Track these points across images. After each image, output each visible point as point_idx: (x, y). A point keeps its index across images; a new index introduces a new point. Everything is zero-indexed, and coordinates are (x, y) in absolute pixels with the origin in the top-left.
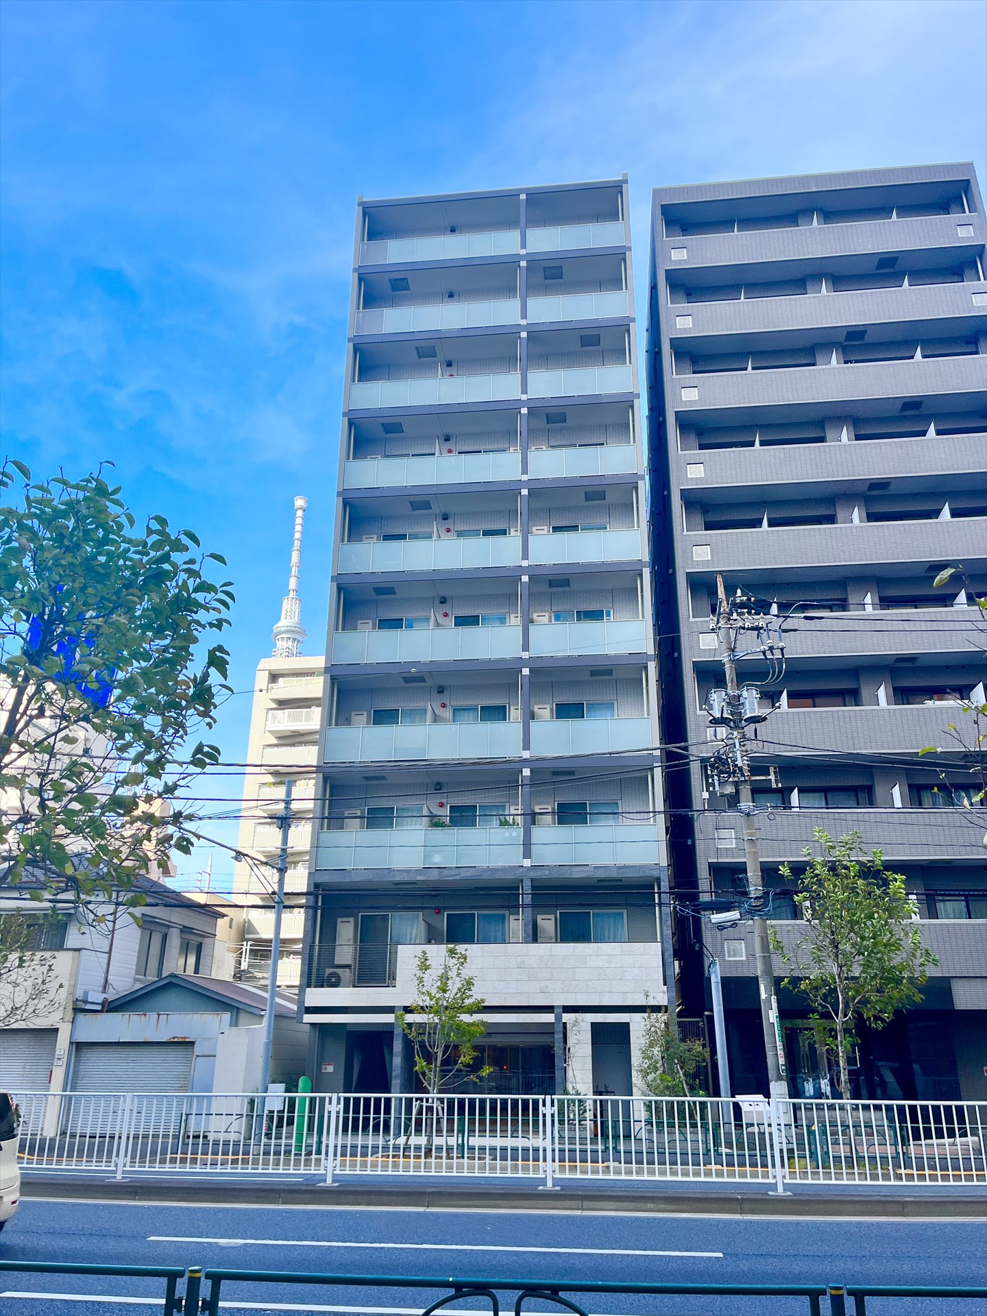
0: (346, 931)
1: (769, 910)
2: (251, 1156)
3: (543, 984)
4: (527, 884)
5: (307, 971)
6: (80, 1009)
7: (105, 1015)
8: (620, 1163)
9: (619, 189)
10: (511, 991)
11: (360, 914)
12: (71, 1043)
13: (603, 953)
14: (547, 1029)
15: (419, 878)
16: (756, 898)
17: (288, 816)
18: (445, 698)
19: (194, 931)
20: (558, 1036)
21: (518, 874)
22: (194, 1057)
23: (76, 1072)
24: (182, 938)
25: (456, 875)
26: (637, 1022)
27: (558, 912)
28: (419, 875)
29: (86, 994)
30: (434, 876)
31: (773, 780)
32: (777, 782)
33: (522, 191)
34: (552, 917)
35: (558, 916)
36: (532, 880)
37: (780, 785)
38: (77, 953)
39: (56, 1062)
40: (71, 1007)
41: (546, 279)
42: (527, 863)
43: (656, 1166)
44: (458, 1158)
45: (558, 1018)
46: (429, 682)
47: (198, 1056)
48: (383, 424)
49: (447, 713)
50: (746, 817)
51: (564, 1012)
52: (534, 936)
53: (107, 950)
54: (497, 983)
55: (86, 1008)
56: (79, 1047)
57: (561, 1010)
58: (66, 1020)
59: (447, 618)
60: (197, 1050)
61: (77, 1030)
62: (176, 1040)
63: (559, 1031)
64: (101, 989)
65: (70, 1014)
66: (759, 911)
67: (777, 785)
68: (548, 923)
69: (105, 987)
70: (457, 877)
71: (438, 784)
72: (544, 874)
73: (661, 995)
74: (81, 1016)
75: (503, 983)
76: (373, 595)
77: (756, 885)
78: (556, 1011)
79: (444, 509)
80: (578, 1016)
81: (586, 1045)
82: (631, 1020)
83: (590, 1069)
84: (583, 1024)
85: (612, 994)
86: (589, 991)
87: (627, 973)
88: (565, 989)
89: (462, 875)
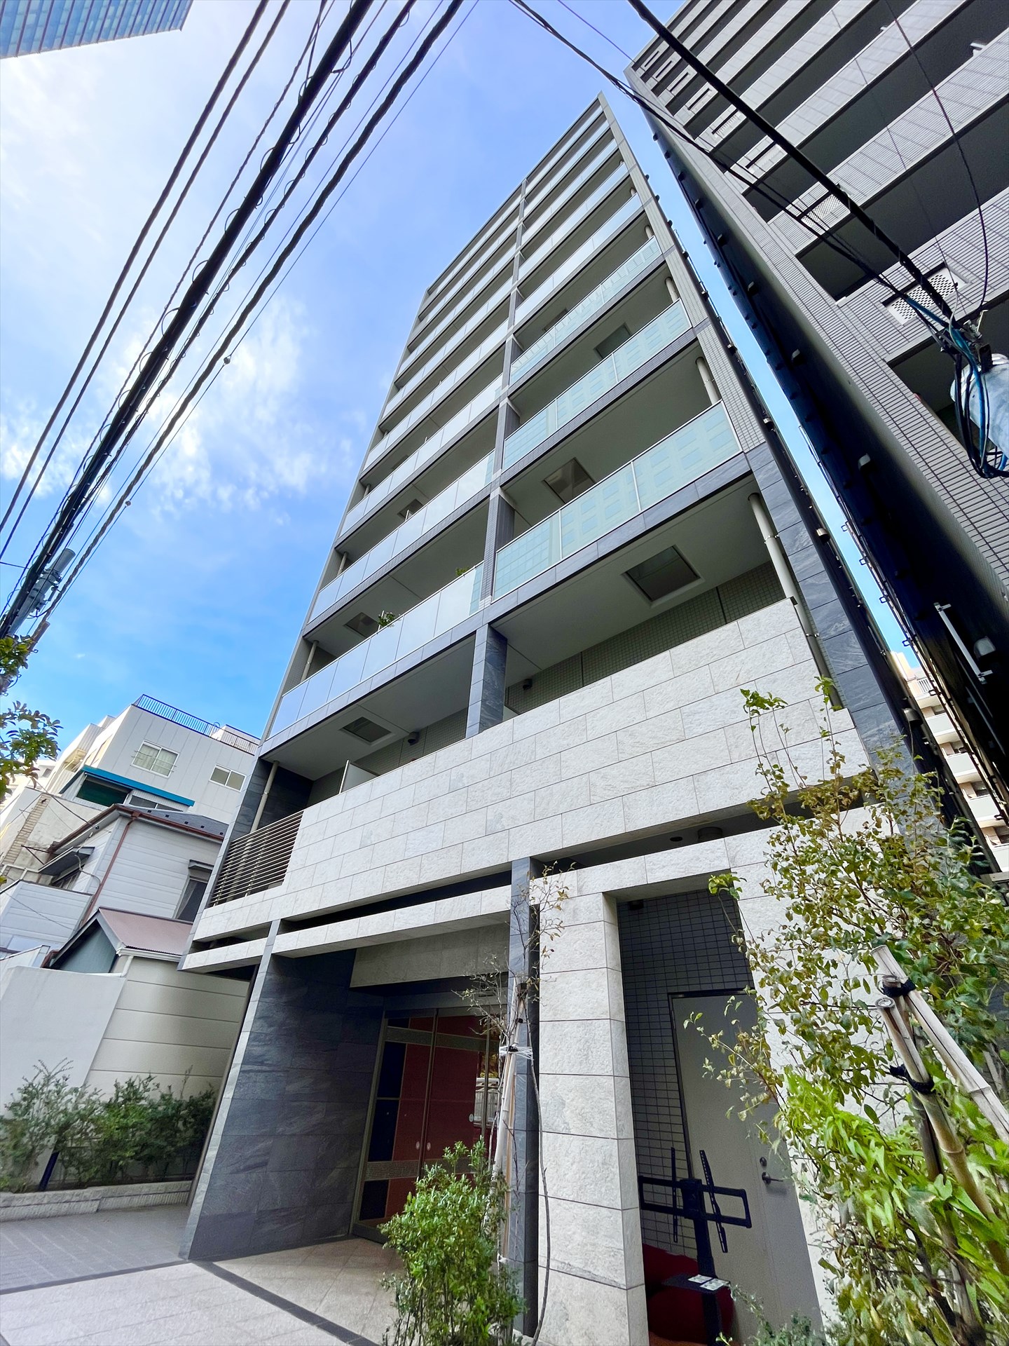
21: (471, 627)
36: (491, 625)
45: (521, 897)
51: (535, 876)
57: (529, 871)
78: (513, 877)
80: (569, 878)
81: (592, 975)
82: (732, 860)
83: (609, 1070)
84: (583, 902)
85: (659, 788)
86: (595, 799)
87: (697, 717)
88: (538, 810)
89: (398, 669)
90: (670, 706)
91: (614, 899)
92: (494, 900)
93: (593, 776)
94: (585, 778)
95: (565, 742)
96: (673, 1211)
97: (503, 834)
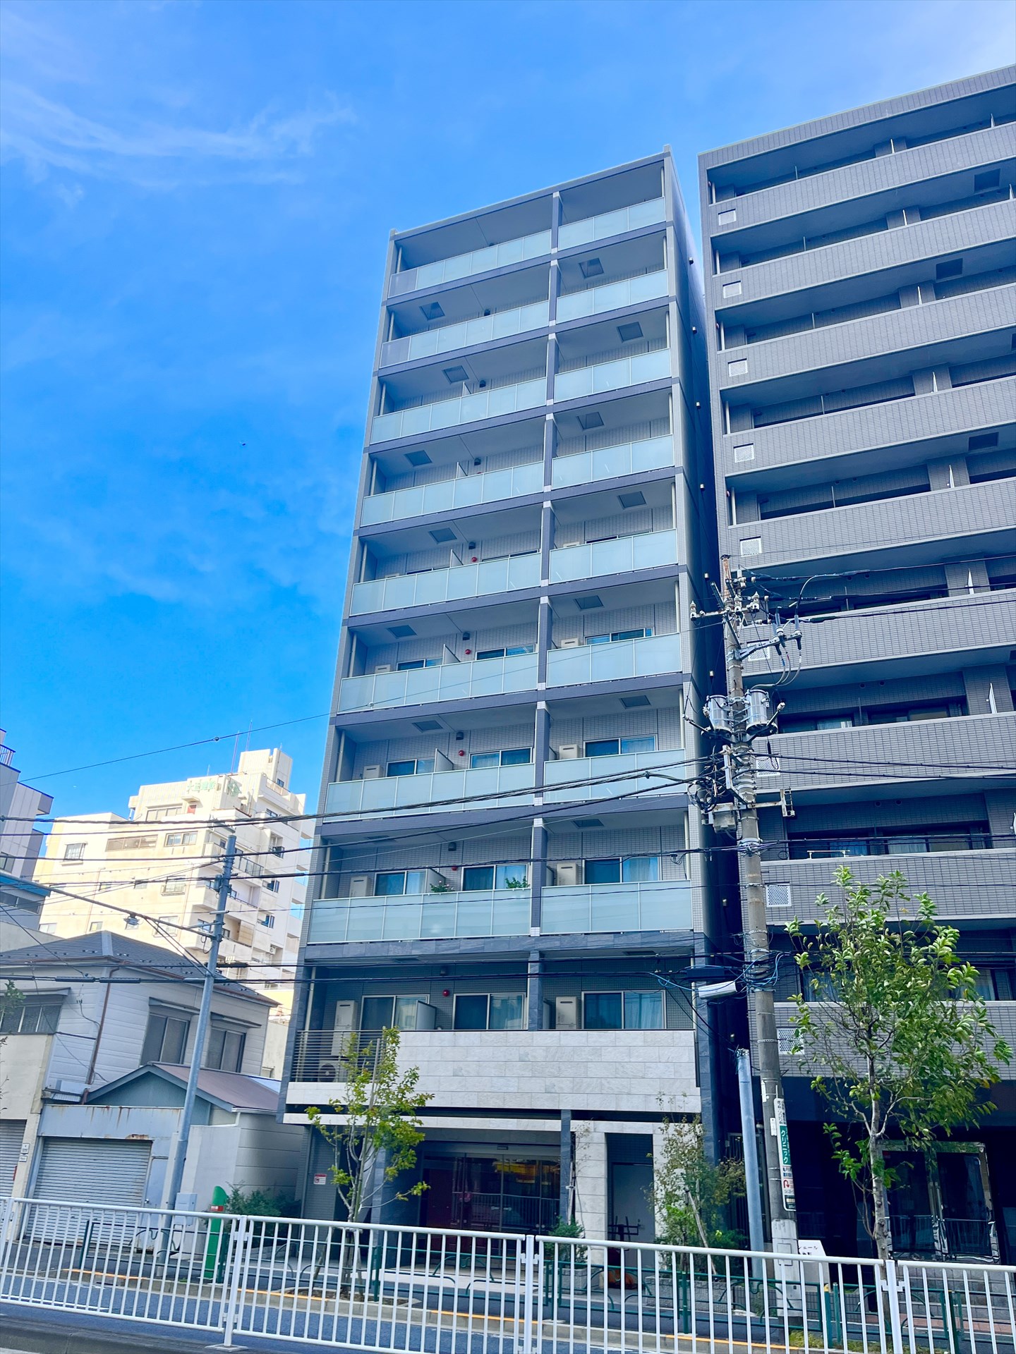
0: (346, 1015)
1: (773, 980)
2: (152, 1279)
3: (548, 1081)
4: (535, 956)
5: (291, 1061)
6: (49, 1099)
7: (83, 1108)
8: (568, 1322)
9: (661, 164)
10: (511, 1089)
11: (363, 997)
12: (38, 1137)
13: (622, 1044)
14: (551, 1140)
15: (416, 952)
16: (756, 963)
17: (228, 876)
18: (463, 745)
19: (225, 1019)
20: (565, 1149)
21: (525, 946)
22: (151, 1158)
23: (41, 1169)
24: (212, 1026)
25: (454, 949)
26: (660, 1134)
27: (583, 993)
28: (415, 949)
29: (59, 1083)
30: (430, 949)
31: (784, 807)
32: (788, 808)
33: (555, 190)
34: (573, 999)
35: (583, 999)
36: (542, 954)
37: (793, 813)
38: (51, 1037)
39: (22, 1158)
40: (40, 1097)
41: (585, 277)
42: (535, 932)
43: (606, 1329)
44: (370, 1299)
45: (566, 1126)
46: (446, 729)
47: (154, 1158)
48: (406, 455)
49: (465, 762)
50: (747, 857)
51: (573, 1119)
52: (551, 1022)
53: (96, 1035)
54: (495, 1079)
55: (56, 1098)
56: (47, 1141)
57: (570, 1116)
58: (34, 1112)
59: (470, 655)
60: (155, 1150)
61: (44, 1122)
62: (135, 1138)
63: (566, 1144)
64: (85, 1079)
65: (38, 1105)
66: (760, 980)
67: (789, 813)
68: (567, 1007)
69: (90, 1078)
70: (457, 951)
71: (454, 844)
72: (555, 945)
73: (693, 1100)
74: (49, 1107)
75: (502, 1080)
76: (391, 638)
77: (758, 946)
78: (563, 1116)
79: (471, 537)
80: (590, 1124)
81: (598, 1163)
82: (654, 1131)
83: (604, 1194)
84: (595, 1135)
85: (632, 1096)
86: (603, 1092)
87: (650, 1069)
88: (575, 1088)
89: (461, 948)
90: (640, 1060)
91: (609, 1136)
92: (554, 1125)
93: (604, 1081)
94: (599, 1080)
95: (590, 1057)
96: (628, 1226)
97: (556, 1095)
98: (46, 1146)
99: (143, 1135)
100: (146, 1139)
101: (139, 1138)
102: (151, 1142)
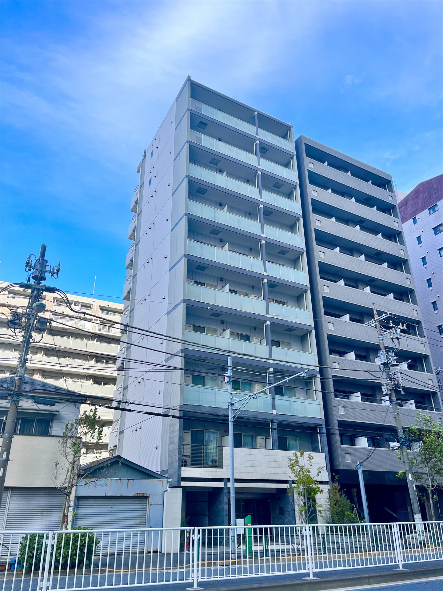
0: (187, 437)
3: (284, 469)
4: (275, 422)
9: (289, 129)
11: (194, 430)
12: (76, 497)
21: (271, 417)
22: (148, 505)
36: (277, 420)
39: (69, 509)
42: (274, 412)
45: (291, 486)
47: (151, 504)
48: (199, 188)
56: (79, 498)
60: (151, 500)
62: (139, 495)
72: (281, 418)
73: (325, 477)
75: (268, 468)
89: (249, 415)
97: (287, 474)
98: (79, 501)
99: (144, 493)
100: (145, 495)
101: (141, 495)
102: (149, 497)
